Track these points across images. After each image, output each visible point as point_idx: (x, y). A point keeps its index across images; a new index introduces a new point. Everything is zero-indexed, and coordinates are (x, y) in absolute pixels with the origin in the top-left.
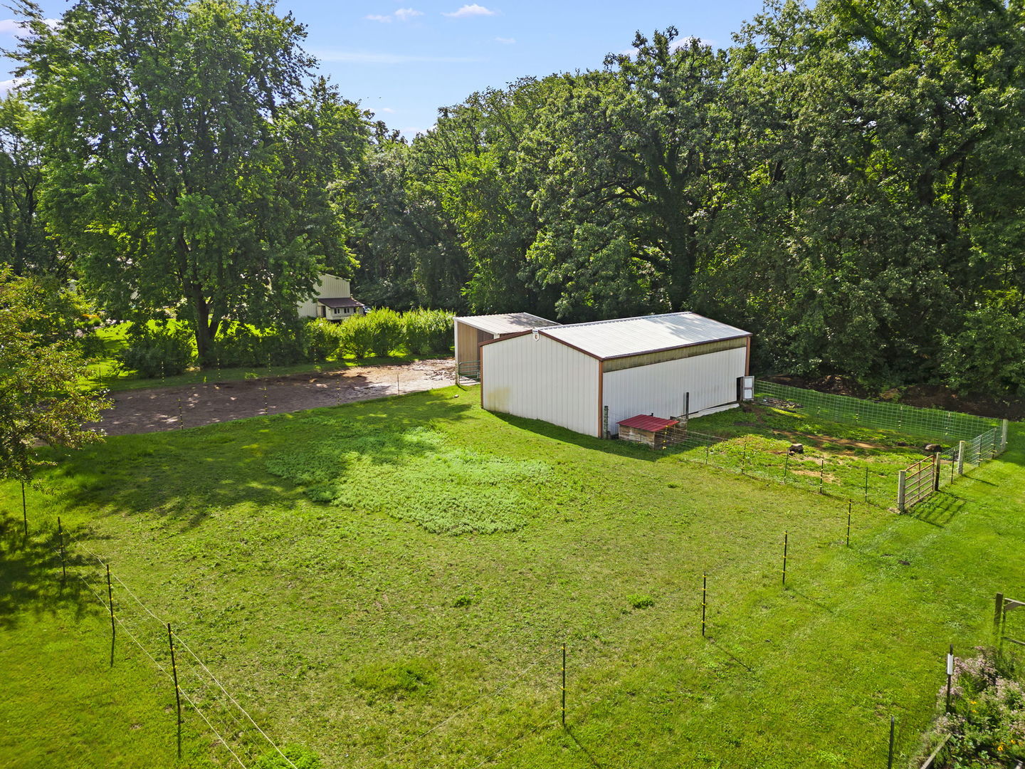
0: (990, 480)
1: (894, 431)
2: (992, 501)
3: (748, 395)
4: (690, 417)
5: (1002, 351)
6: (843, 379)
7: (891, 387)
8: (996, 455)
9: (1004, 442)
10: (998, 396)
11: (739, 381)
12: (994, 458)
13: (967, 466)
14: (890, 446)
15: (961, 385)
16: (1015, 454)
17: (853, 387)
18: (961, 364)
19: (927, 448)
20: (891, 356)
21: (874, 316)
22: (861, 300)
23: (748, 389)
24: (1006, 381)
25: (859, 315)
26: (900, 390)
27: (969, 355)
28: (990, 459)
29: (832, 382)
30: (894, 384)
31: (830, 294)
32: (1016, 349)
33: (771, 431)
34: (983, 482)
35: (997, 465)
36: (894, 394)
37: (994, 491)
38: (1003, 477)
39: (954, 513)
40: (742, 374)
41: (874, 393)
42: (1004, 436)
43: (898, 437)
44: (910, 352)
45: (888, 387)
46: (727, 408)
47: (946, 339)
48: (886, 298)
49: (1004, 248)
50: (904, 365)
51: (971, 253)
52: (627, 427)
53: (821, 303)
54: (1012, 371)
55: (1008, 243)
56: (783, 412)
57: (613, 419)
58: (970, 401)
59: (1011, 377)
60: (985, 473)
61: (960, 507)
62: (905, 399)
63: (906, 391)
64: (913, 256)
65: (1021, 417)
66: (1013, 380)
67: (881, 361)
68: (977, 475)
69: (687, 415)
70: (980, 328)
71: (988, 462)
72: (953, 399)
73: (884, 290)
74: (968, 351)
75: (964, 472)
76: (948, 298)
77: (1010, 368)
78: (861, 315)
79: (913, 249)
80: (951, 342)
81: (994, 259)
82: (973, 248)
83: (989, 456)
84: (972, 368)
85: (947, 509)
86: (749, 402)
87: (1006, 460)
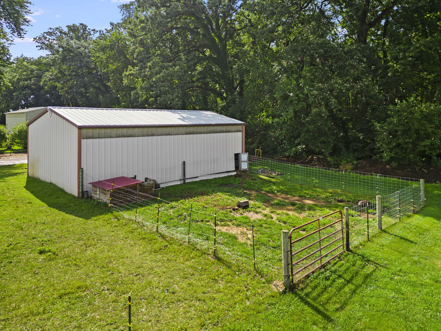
0: (409, 237)
1: (339, 191)
2: (408, 265)
3: (244, 166)
4: (187, 181)
5: (417, 132)
6: (318, 158)
7: (347, 162)
8: (417, 209)
9: (423, 198)
10: (418, 166)
11: (237, 156)
12: (415, 212)
13: (387, 220)
14: (330, 202)
15: (392, 158)
16: (433, 209)
17: (324, 163)
18: (390, 143)
19: (359, 204)
20: (347, 142)
21: (325, 108)
22: (315, 97)
23: (244, 162)
24: (422, 154)
25: (315, 107)
26: (353, 164)
27: (394, 136)
28: (411, 214)
29: (312, 159)
30: (349, 160)
31: (297, 96)
32: (426, 130)
33: (239, 191)
34: (402, 238)
35: (417, 220)
36: (349, 167)
37: (412, 249)
38: (422, 232)
39: (357, 287)
40: (239, 151)
41: (337, 166)
42: (422, 193)
43: (341, 195)
44: (359, 138)
45: (345, 162)
46: (226, 175)
47: (377, 125)
48: (334, 96)
49: (410, 61)
50: (356, 147)
51: (389, 67)
52: (96, 187)
53: (291, 102)
54: (425, 146)
55: (412, 57)
56: (265, 178)
57: (88, 180)
58: (398, 170)
59: (425, 151)
60: (405, 228)
61: (367, 277)
62: (356, 169)
63: (357, 164)
64: (350, 69)
65: (436, 181)
66: (427, 153)
67: (341, 145)
68: (397, 231)
69: (184, 179)
70: (399, 115)
71: (409, 216)
72: (388, 169)
73: (331, 91)
74: (393, 133)
75: (383, 228)
76: (377, 99)
77: (423, 143)
78: (317, 108)
79: (350, 65)
80: (381, 127)
81: (404, 69)
82: (391, 63)
83: (410, 211)
84: (398, 145)
85: (349, 281)
86: (244, 171)
87: (425, 215)
